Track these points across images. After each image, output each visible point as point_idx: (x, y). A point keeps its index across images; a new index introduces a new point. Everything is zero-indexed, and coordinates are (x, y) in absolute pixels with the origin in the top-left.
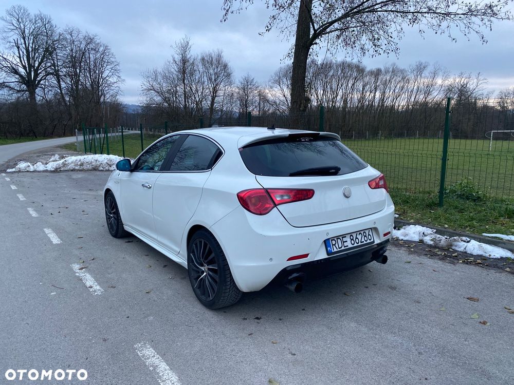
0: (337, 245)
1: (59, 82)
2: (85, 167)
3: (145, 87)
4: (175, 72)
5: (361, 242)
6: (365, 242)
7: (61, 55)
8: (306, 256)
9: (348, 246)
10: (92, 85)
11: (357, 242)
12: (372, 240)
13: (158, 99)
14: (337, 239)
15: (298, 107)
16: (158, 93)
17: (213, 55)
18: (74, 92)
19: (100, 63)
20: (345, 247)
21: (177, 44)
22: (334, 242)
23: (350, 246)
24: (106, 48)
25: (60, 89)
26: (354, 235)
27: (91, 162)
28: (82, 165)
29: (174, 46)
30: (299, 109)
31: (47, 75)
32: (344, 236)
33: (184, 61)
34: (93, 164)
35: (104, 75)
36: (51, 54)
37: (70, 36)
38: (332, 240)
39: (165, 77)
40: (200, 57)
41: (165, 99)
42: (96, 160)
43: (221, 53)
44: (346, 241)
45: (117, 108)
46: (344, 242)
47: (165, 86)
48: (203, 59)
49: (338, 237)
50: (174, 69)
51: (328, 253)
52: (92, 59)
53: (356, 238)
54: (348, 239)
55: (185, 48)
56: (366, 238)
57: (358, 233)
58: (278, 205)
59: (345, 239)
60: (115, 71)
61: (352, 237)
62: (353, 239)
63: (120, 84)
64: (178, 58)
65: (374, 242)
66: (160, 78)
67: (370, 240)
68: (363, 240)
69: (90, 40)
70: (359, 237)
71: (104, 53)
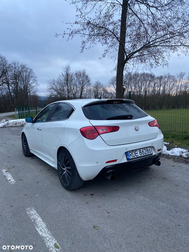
0: (132, 155)
1: (9, 86)
2: (17, 125)
3: (49, 88)
4: (63, 80)
5: (145, 154)
6: (147, 154)
7: (10, 74)
8: (116, 161)
9: (138, 156)
10: (24, 88)
11: (143, 153)
12: (151, 153)
13: (55, 93)
14: (132, 152)
15: (120, 92)
16: (55, 90)
17: (81, 72)
18: (15, 91)
19: (28, 77)
20: (136, 156)
21: (64, 67)
22: (130, 154)
23: (139, 156)
24: (31, 70)
25: (9, 90)
26: (142, 150)
27: (21, 122)
28: (16, 124)
29: (63, 68)
30: (120, 94)
31: (3, 84)
32: (136, 150)
33: (67, 75)
34: (22, 123)
35: (30, 83)
36: (5, 74)
37: (14, 65)
38: (129, 153)
39: (58, 83)
40: (75, 73)
41: (58, 93)
42: (23, 122)
43: (85, 71)
44: (137, 153)
45: (36, 98)
46: (136, 154)
47: (59, 87)
48: (76, 74)
49: (133, 151)
50: (63, 79)
51: (128, 160)
52: (24, 75)
53: (143, 152)
54: (138, 152)
55: (68, 68)
56: (148, 152)
57: (144, 149)
58: (100, 134)
59: (136, 152)
60: (35, 81)
61: (140, 151)
62: (141, 152)
63: (37, 87)
64: (64, 73)
65: (152, 154)
66: (56, 83)
67: (150, 153)
68: (146, 153)
69: (23, 67)
70: (144, 151)
71: (30, 72)
